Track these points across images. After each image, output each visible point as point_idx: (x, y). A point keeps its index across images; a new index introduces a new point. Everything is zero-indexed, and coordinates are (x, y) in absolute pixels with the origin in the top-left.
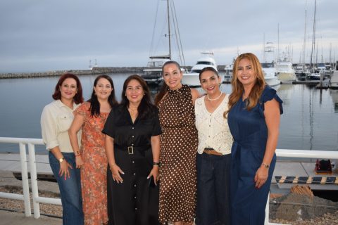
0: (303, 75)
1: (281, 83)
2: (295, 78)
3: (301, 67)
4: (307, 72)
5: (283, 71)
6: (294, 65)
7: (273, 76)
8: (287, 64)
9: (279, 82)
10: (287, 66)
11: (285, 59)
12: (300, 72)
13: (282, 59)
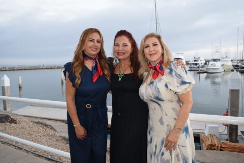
0: (237, 66)
1: (224, 71)
2: (232, 68)
3: (236, 62)
4: (239, 64)
5: (226, 63)
6: (232, 61)
7: (220, 67)
8: (228, 59)
9: (223, 70)
10: (228, 61)
11: (227, 56)
12: (235, 64)
13: (225, 57)
